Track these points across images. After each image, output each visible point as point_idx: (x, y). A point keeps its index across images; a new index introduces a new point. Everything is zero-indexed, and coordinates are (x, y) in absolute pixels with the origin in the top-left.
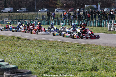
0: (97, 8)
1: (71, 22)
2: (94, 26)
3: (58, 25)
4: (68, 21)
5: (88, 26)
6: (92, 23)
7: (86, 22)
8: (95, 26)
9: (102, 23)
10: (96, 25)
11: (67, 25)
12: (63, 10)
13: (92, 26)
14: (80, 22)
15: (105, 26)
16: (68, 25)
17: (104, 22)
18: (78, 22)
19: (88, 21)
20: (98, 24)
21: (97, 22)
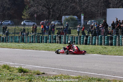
1: (60, 38)
2: (98, 45)
3: (39, 42)
4: (55, 37)
5: (89, 44)
6: (95, 40)
7: (85, 38)
8: (101, 44)
9: (113, 39)
10: (103, 42)
11: (53, 43)
12: (33, 23)
13: (95, 44)
15: (117, 44)
16: (55, 43)
17: (116, 39)
19: (89, 37)
20: (106, 41)
21: (104, 38)
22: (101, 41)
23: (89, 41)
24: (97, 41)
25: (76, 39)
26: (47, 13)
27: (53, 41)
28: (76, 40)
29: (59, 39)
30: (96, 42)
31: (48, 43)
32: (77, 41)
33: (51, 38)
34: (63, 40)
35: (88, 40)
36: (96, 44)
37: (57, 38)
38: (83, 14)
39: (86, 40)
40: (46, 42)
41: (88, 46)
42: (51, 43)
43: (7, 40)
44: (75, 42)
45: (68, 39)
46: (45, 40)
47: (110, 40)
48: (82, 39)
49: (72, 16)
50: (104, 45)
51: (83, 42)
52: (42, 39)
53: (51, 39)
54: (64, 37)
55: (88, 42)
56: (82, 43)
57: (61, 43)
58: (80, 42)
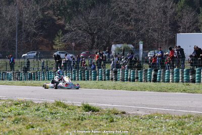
1: (116, 72)
2: (173, 82)
3: (84, 80)
4: (109, 71)
5: (159, 82)
6: (169, 75)
7: (153, 73)
8: (177, 81)
9: (195, 73)
10: (180, 78)
11: (105, 80)
13: (168, 81)
14: (138, 73)
16: (109, 80)
17: (199, 73)
18: (134, 72)
19: (159, 71)
20: (184, 76)
21: (183, 72)
22: (178, 76)
23: (160, 77)
24: (171, 76)
25: (139, 74)
26: (89, 40)
27: (105, 77)
28: (139, 76)
29: (113, 74)
30: (170, 78)
31: (97, 81)
32: (141, 77)
33: (101, 73)
34: (120, 76)
35: (158, 76)
36: (170, 81)
37: (110, 74)
38: (142, 42)
39: (155, 76)
40: (95, 79)
42: (101, 80)
43: (37, 78)
44: (137, 78)
45: (127, 74)
46: (93, 76)
47: (191, 74)
48: (148, 75)
49: (126, 45)
50: (182, 82)
51: (150, 78)
53: (101, 75)
54: (121, 72)
55: (158, 78)
56: (148, 80)
57: (117, 81)
58: (146, 78)
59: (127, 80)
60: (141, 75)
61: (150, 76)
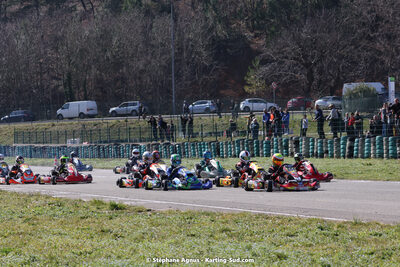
0: (387, 94)
1: (297, 143)
2: (375, 157)
3: (253, 156)
4: (287, 141)
5: (357, 157)
6: (369, 146)
7: (348, 143)
8: (381, 156)
10: (385, 151)
12: (269, 105)
13: (369, 157)
14: (327, 143)
16: (287, 155)
18: (322, 143)
19: (356, 140)
20: (390, 147)
21: (388, 142)
22: (381, 148)
23: (357, 150)
24: (372, 148)
25: (329, 145)
26: (303, 77)
28: (329, 149)
29: (294, 146)
30: (372, 152)
32: (332, 150)
33: (277, 144)
34: (303, 149)
35: (355, 148)
36: (372, 156)
37: (289, 146)
39: (351, 148)
40: (268, 155)
41: (354, 161)
44: (327, 152)
45: (313, 145)
46: (264, 149)
48: (342, 146)
50: (388, 157)
51: (344, 152)
52: (257, 146)
53: (277, 148)
54: (304, 142)
55: (355, 152)
56: (341, 155)
58: (338, 152)
59: (313, 156)
60: (332, 147)
61: (344, 148)
